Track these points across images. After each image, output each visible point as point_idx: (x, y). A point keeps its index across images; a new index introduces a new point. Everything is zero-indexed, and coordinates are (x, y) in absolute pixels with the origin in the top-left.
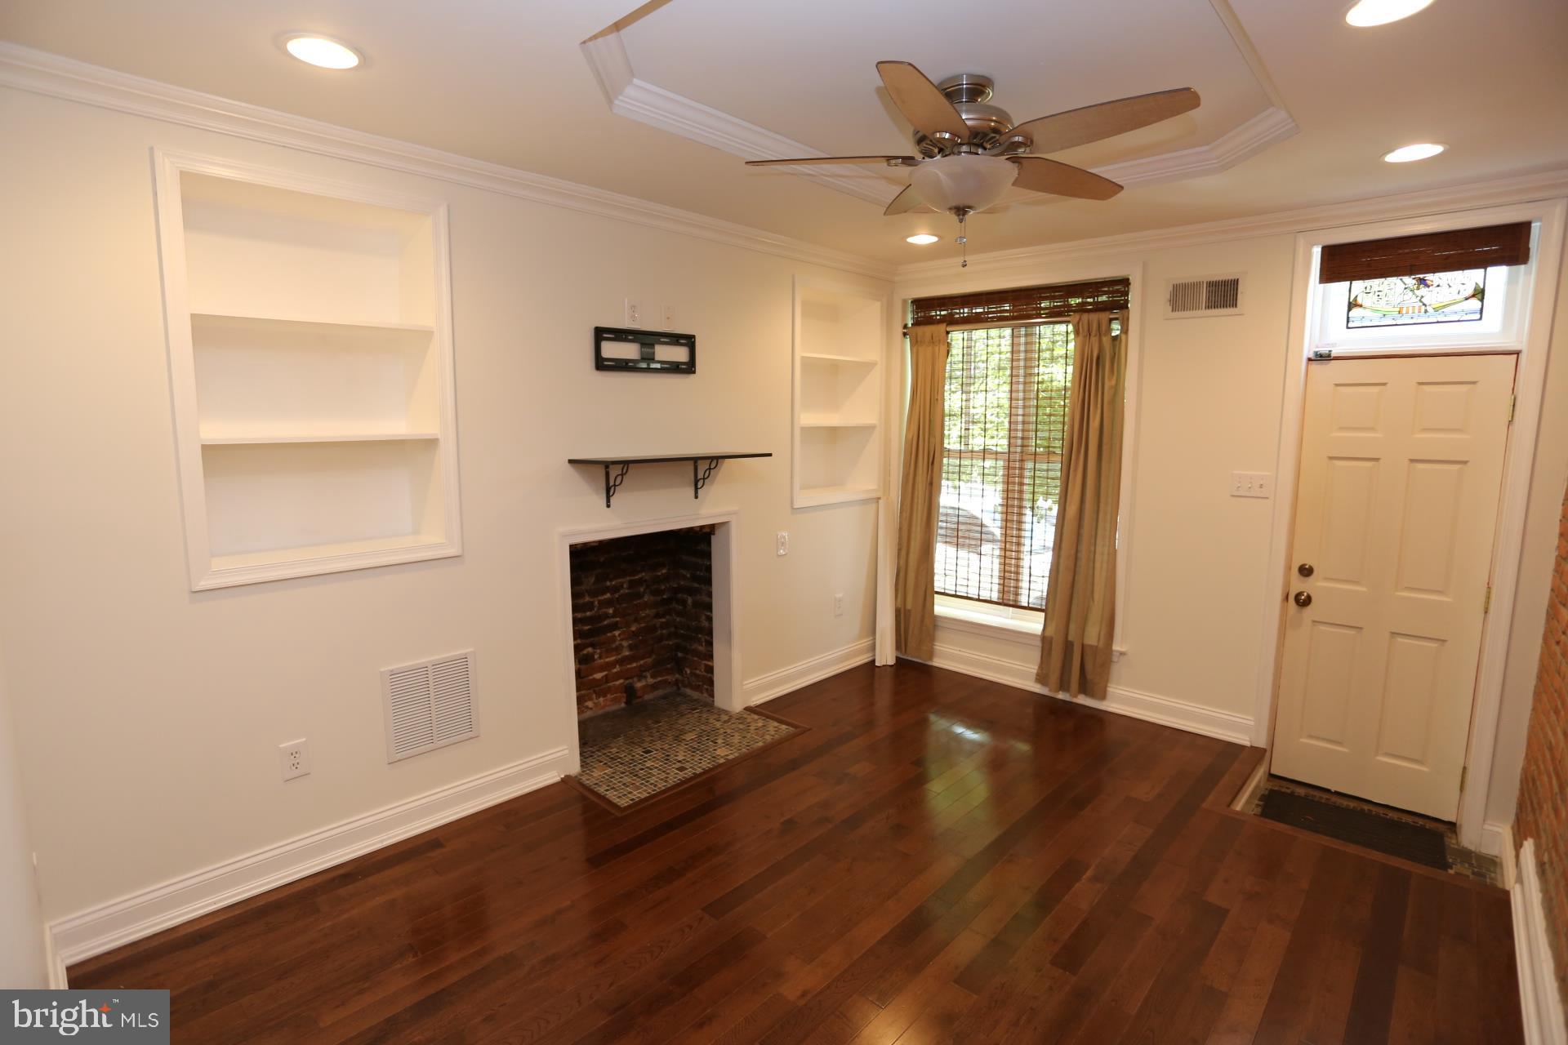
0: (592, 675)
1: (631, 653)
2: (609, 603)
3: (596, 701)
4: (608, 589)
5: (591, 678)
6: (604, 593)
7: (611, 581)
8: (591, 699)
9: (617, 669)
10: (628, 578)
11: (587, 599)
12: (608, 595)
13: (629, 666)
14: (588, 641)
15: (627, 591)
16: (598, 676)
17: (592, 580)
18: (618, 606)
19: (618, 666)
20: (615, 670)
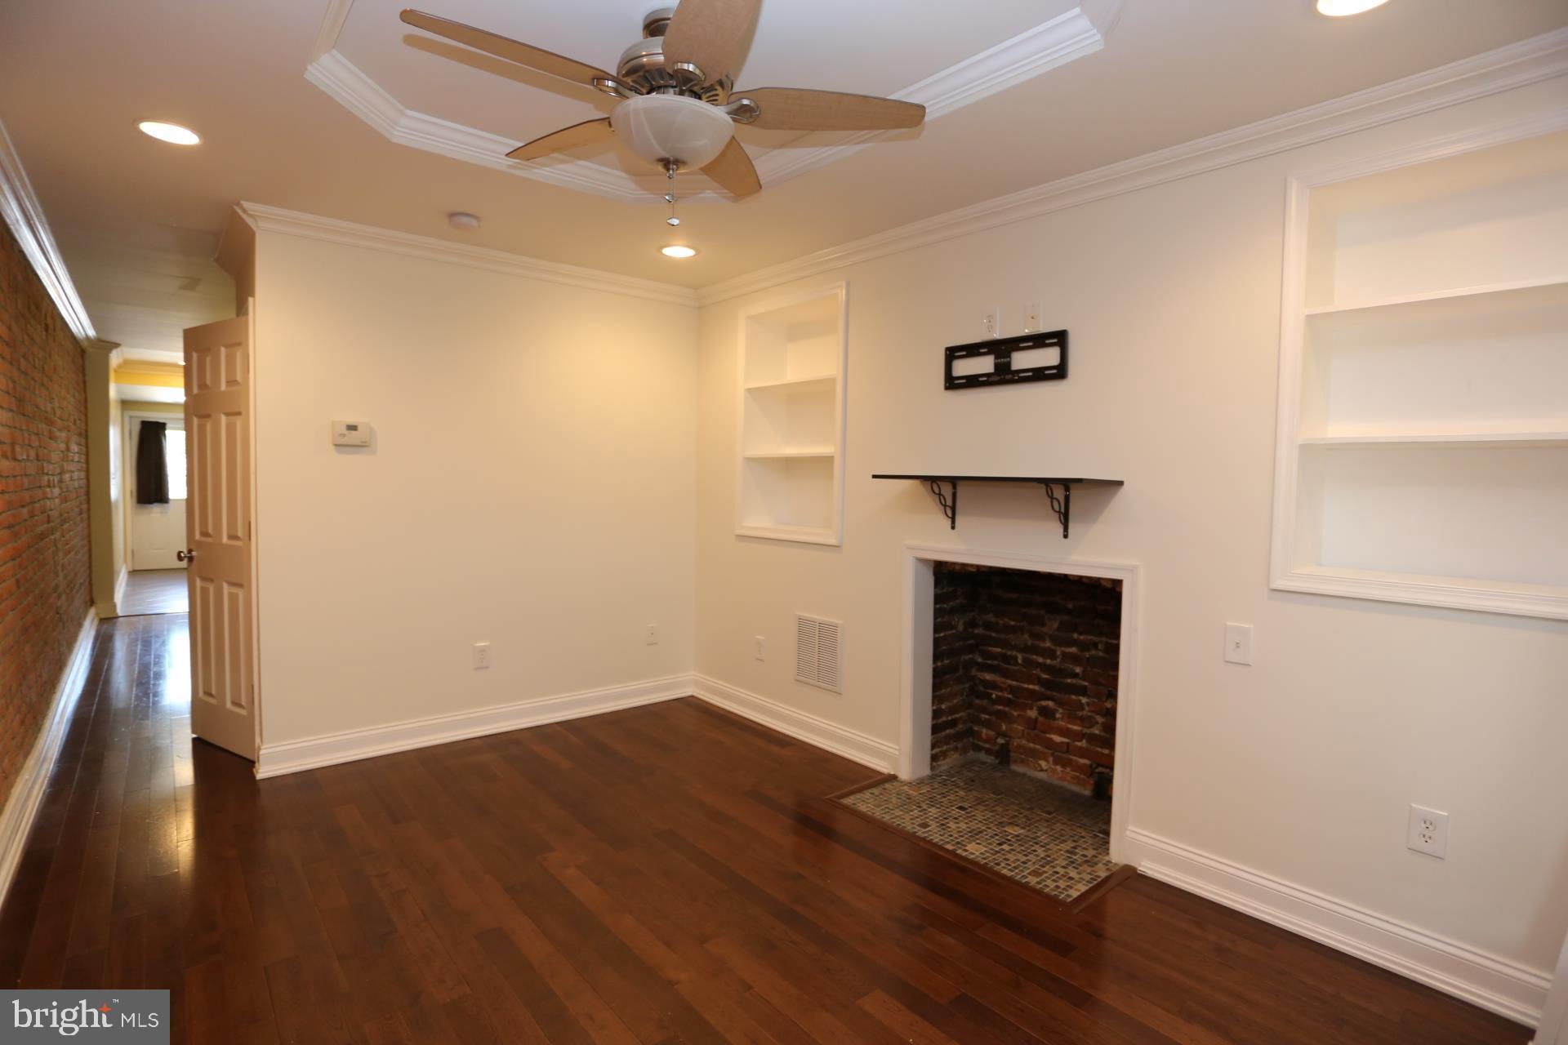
0: (1049, 733)
1: (1103, 734)
2: (1076, 659)
3: (1053, 767)
4: (1074, 643)
5: (1048, 736)
6: (1069, 645)
7: (1080, 634)
8: (1046, 760)
9: (1083, 743)
10: (1104, 639)
11: (1048, 644)
12: (1074, 650)
13: (1099, 749)
14: (1049, 693)
15: (1101, 654)
16: (1057, 739)
17: (1056, 625)
18: (1089, 669)
19: (1084, 741)
20: (1079, 744)
